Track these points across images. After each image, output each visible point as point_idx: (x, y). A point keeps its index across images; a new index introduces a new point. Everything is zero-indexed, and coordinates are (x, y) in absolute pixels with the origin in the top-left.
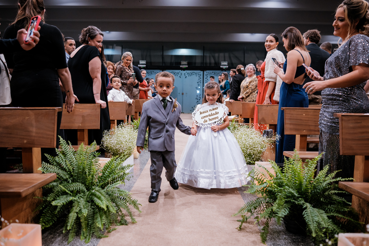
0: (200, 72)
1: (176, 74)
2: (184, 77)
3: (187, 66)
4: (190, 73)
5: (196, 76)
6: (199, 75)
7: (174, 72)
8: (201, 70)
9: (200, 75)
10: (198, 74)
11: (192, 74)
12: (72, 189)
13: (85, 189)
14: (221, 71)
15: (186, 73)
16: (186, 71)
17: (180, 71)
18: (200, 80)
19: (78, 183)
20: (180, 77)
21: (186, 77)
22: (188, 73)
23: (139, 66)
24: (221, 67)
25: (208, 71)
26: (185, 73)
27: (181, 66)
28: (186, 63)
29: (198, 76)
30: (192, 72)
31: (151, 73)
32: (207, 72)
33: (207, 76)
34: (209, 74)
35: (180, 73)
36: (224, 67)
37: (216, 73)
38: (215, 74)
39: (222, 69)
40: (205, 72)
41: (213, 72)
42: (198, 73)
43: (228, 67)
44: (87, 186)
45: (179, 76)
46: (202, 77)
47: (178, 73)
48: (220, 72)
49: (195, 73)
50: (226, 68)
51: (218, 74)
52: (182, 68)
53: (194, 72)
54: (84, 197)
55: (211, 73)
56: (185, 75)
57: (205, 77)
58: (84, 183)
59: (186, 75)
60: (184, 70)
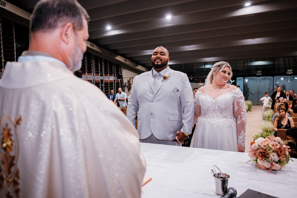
2: (259, 81)
3: (261, 74)
4: (264, 78)
8: (272, 76)
9: (271, 79)
10: (269, 79)
14: (287, 76)
15: (261, 79)
16: (260, 77)
17: (256, 77)
18: (271, 83)
22: (262, 79)
24: (287, 73)
25: (277, 77)
27: (257, 74)
28: (260, 72)
29: (269, 80)
33: (276, 80)
34: (278, 79)
36: (290, 73)
39: (288, 75)
40: (275, 77)
43: (292, 73)
45: (255, 80)
46: (272, 80)
47: (255, 79)
53: (266, 78)
57: (275, 80)
59: (261, 80)
60: (259, 76)
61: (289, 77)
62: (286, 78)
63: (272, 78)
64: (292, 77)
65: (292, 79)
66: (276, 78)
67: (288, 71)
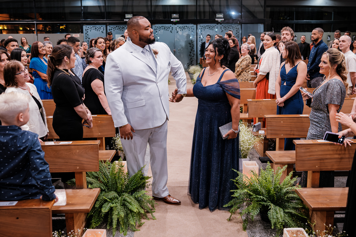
0: (193, 26)
1: (166, 28)
2: (176, 31)
3: (178, 20)
4: (182, 27)
5: (189, 30)
6: (192, 29)
7: (164, 26)
8: (194, 24)
9: (194, 29)
11: (184, 28)
12: (110, 197)
13: (118, 195)
14: (216, 24)
16: (177, 25)
17: (171, 25)
19: (112, 192)
20: (171, 32)
22: (179, 27)
23: (125, 20)
24: (216, 19)
25: (202, 25)
26: (176, 28)
27: (172, 20)
28: (177, 16)
32: (200, 26)
33: (201, 30)
34: (203, 28)
35: (171, 28)
36: (220, 20)
37: (211, 27)
38: (210, 28)
39: (218, 23)
41: (207, 26)
42: (191, 27)
43: (223, 19)
44: (118, 192)
45: (170, 30)
46: (195, 31)
47: (169, 27)
48: (215, 26)
49: (188, 27)
50: (221, 21)
51: (212, 28)
52: (173, 21)
53: (186, 26)
54: (118, 202)
55: (205, 27)
56: (176, 29)
58: (116, 191)
59: (178, 30)
60: (175, 23)
61: (219, 25)
63: (195, 26)
64: (223, 26)
65: (222, 29)
66: (201, 27)
67: (218, 16)
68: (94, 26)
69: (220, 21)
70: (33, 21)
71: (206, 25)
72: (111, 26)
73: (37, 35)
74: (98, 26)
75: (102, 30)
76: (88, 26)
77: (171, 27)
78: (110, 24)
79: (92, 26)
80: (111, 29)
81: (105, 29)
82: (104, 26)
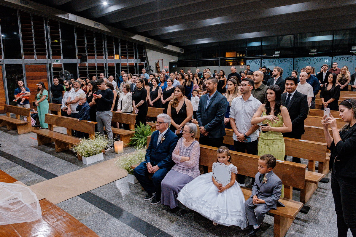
0: (329, 58)
1: (306, 60)
2: (313, 62)
3: (316, 53)
4: (319, 59)
8: (330, 56)
11: (321, 60)
16: (315, 57)
20: (310, 63)
21: (315, 63)
22: (317, 59)
23: (274, 55)
24: (351, 52)
25: (337, 57)
26: (314, 60)
28: (315, 50)
30: (321, 58)
31: (284, 61)
34: (338, 59)
37: (346, 58)
38: (344, 59)
40: (334, 58)
45: (308, 62)
46: (331, 61)
47: (308, 60)
48: (350, 57)
51: (347, 59)
52: (311, 55)
53: (323, 58)
55: (340, 58)
59: (315, 61)
60: (313, 56)
61: (354, 57)
62: (350, 58)
66: (336, 59)
67: (353, 48)
68: (253, 60)
69: (354, 53)
70: (218, 58)
71: (341, 56)
72: (264, 60)
73: (220, 67)
74: (256, 60)
75: (258, 63)
76: (249, 60)
77: (310, 59)
78: (264, 58)
79: (252, 60)
80: (265, 62)
81: (260, 62)
82: (260, 60)
